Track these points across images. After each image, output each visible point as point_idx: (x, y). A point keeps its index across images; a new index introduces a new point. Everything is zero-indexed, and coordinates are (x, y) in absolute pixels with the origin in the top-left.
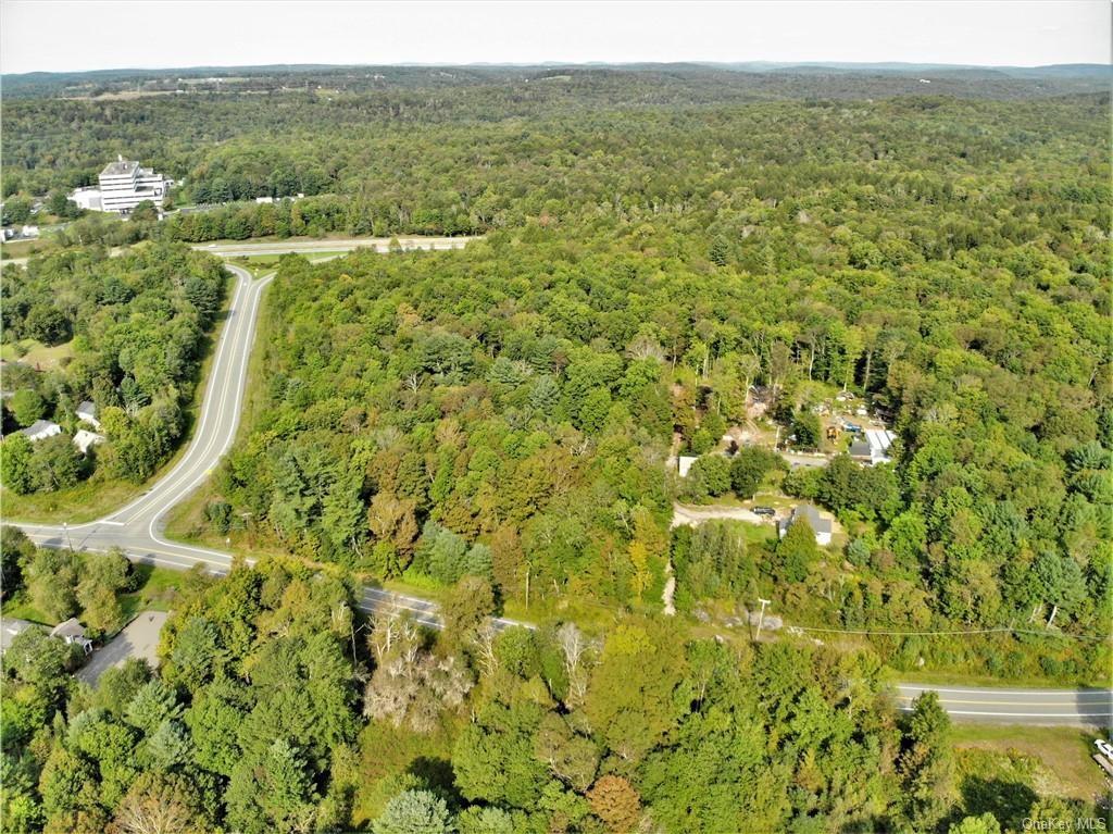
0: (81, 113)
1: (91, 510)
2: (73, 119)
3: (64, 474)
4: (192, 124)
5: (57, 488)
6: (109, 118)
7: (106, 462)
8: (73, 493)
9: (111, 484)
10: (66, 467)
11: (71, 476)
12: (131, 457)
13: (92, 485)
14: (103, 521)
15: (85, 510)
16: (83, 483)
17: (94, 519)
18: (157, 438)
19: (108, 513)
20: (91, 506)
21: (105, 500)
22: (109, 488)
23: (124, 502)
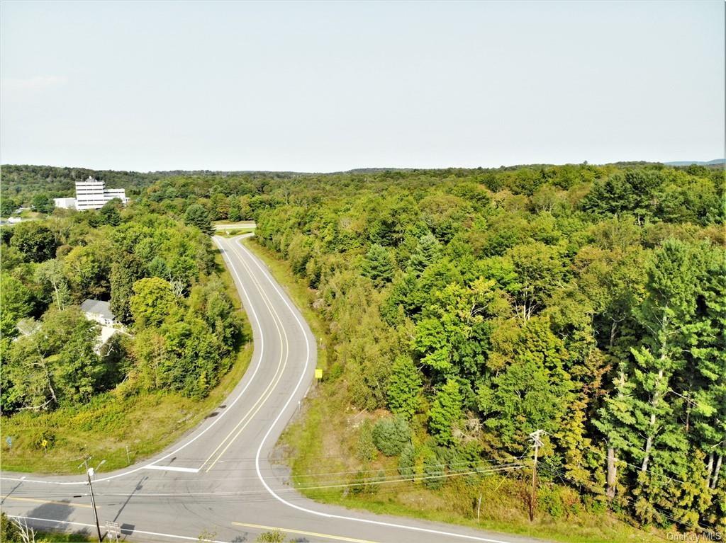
0: (53, 173)
1: (125, 445)
2: (48, 177)
3: (70, 378)
4: (133, 183)
5: (54, 406)
6: (74, 177)
7: (150, 357)
8: (84, 415)
9: (152, 398)
10: (78, 364)
11: (84, 381)
12: (188, 352)
13: (120, 398)
14: (150, 466)
15: (110, 445)
16: (102, 397)
17: (133, 462)
18: (219, 329)
19: (158, 450)
20: (122, 438)
21: (145, 426)
22: (150, 405)
23: (181, 429)
